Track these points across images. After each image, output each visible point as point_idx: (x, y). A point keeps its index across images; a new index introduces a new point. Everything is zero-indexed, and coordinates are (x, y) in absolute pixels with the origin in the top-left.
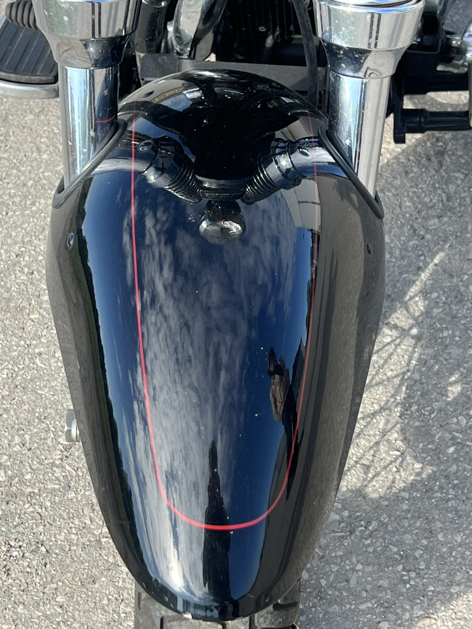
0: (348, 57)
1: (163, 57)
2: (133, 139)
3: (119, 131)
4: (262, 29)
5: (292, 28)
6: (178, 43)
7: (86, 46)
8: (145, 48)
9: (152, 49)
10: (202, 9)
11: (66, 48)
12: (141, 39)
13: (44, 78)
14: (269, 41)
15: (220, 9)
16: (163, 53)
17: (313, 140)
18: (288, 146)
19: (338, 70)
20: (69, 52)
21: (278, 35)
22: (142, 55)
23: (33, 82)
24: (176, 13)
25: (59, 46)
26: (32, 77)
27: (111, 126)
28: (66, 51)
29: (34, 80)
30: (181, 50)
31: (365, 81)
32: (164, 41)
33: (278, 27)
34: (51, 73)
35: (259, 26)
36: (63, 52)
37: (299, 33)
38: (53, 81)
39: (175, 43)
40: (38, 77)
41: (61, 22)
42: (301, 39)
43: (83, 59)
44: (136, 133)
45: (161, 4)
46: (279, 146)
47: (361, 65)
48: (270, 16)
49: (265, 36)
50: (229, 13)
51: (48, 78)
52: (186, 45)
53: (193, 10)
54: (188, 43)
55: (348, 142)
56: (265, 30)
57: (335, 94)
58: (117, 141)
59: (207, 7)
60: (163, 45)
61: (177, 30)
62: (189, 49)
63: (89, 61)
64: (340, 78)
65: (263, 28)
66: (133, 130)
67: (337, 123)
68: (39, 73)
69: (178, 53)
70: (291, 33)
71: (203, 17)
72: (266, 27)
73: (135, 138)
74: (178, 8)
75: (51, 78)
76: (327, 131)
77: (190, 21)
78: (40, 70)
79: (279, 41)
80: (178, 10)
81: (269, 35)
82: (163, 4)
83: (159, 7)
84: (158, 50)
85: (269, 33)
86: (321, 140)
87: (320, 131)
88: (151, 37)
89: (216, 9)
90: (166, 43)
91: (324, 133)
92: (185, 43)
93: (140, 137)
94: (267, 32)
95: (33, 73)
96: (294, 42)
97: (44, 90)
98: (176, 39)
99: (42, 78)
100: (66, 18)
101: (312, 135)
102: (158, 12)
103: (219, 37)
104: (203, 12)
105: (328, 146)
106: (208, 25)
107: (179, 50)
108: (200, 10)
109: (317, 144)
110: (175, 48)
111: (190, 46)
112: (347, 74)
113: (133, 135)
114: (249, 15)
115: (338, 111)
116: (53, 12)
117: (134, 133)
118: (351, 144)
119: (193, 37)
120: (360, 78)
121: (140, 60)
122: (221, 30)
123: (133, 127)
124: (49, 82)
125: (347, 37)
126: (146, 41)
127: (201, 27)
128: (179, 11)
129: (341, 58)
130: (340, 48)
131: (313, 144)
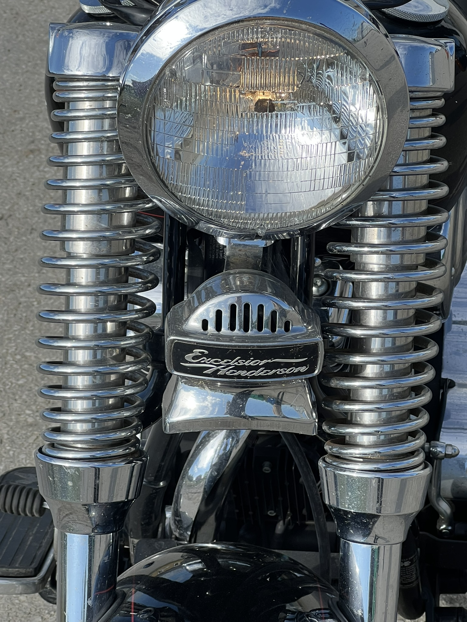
0: (356, 522)
1: (159, 542)
2: (133, 610)
3: (118, 601)
4: (271, 513)
5: (304, 512)
6: (177, 527)
7: (88, 511)
8: (140, 533)
9: (148, 534)
10: (205, 489)
11: (68, 513)
12: (136, 523)
13: (23, 571)
14: (280, 527)
15: (224, 488)
16: (161, 538)
17: (323, 611)
18: (296, 617)
19: (346, 536)
20: (71, 516)
21: (289, 520)
22: (136, 541)
23: (11, 575)
24: (176, 493)
25: (60, 510)
26: (10, 570)
27: (110, 596)
28: (67, 515)
29: (12, 573)
30: (181, 534)
31: (375, 547)
32: (161, 525)
33: (289, 510)
34: (31, 565)
35: (268, 511)
36: (64, 517)
37: (311, 519)
38: (33, 573)
39: (173, 527)
40: (17, 570)
41: (64, 487)
42: (313, 525)
43: (85, 523)
44: (135, 604)
45: (159, 484)
46: (288, 617)
47: (370, 530)
48: (280, 499)
49: (274, 522)
50: (234, 496)
51: (28, 570)
52: (186, 529)
53: (194, 491)
54: (189, 526)
55: (359, 613)
56: (274, 514)
57: (344, 562)
58: (115, 612)
59: (210, 486)
60: (160, 529)
61: (177, 513)
62: (189, 533)
63: (90, 525)
64: (348, 544)
65: (273, 512)
66: (133, 601)
67: (348, 592)
68: (17, 565)
69: (177, 538)
70: (303, 518)
71: (206, 496)
72: (275, 512)
73: (134, 609)
74: (179, 488)
75: (31, 569)
76: (338, 603)
77: (191, 502)
78: (19, 562)
79: (291, 527)
80: (178, 490)
81: (280, 520)
82: (161, 484)
83: (157, 487)
84: (155, 535)
85: (279, 518)
86: (331, 610)
87: (330, 602)
88: (147, 521)
89: (220, 490)
90: (164, 529)
91: (335, 604)
92: (185, 526)
93: (138, 608)
94: (276, 517)
95: (11, 565)
96: (308, 529)
97: (22, 584)
98: (175, 523)
99: (21, 570)
100: (70, 484)
101: (322, 607)
102: (156, 493)
103: (223, 524)
104: (205, 491)
105: (338, 616)
106: (211, 506)
107: (178, 535)
108: (202, 490)
109: (328, 616)
110: (174, 533)
111: (190, 529)
112: (356, 540)
113: (133, 606)
114: (256, 498)
115: (349, 579)
116: (57, 478)
117: (133, 604)
118: (362, 614)
119: (193, 519)
120: (370, 544)
121: (134, 547)
122: (225, 516)
123: (133, 599)
124: (29, 574)
125: (353, 502)
126: (142, 525)
127: (203, 509)
128: (179, 492)
129: (349, 524)
130: (346, 512)
131: (324, 616)
